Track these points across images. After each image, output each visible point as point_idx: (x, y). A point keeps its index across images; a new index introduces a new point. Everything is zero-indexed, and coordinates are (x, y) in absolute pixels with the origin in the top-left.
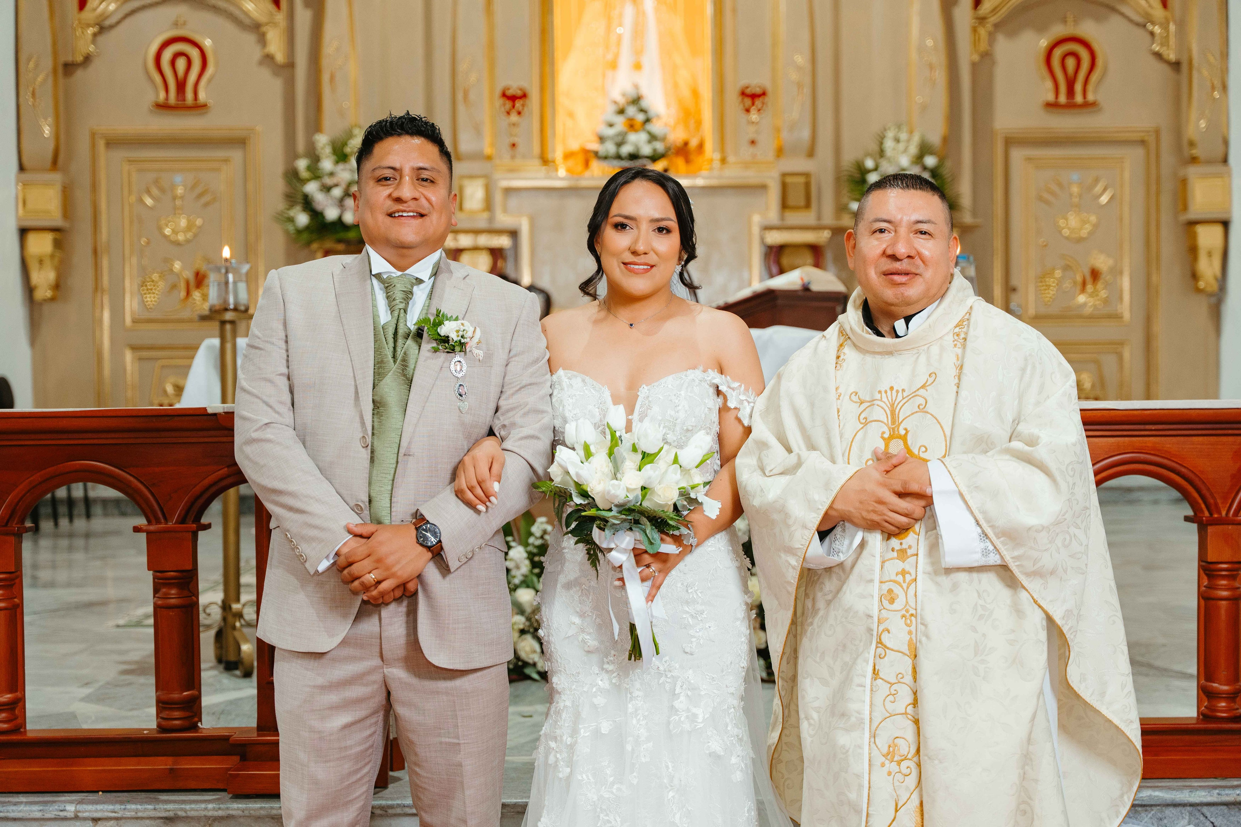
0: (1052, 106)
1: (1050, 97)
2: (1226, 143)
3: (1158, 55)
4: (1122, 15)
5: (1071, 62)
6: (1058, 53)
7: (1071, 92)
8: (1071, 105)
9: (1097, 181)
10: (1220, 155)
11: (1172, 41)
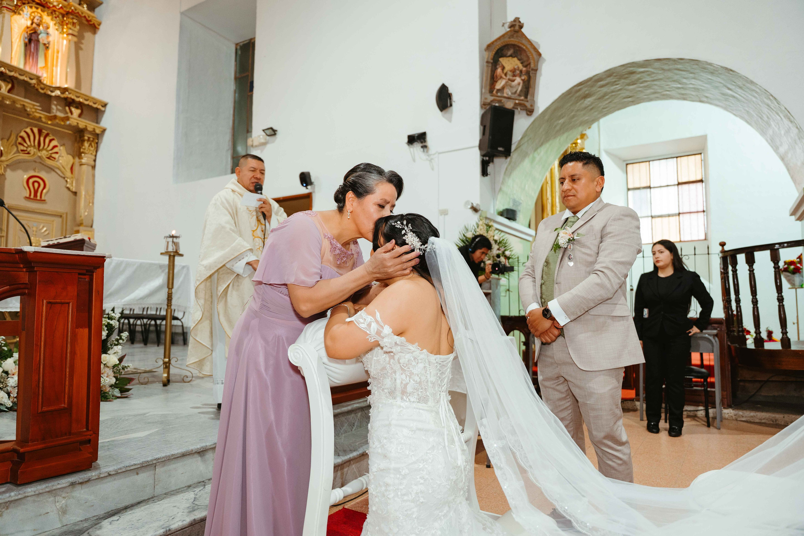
0: (27, 198)
1: (28, 196)
2: (93, 221)
3: (68, 189)
4: (56, 172)
5: (36, 185)
6: (31, 181)
7: (36, 195)
8: (35, 199)
9: (43, 227)
10: (90, 225)
11: (74, 184)
